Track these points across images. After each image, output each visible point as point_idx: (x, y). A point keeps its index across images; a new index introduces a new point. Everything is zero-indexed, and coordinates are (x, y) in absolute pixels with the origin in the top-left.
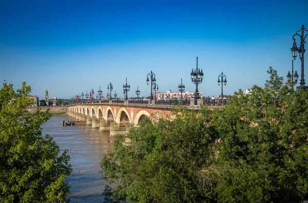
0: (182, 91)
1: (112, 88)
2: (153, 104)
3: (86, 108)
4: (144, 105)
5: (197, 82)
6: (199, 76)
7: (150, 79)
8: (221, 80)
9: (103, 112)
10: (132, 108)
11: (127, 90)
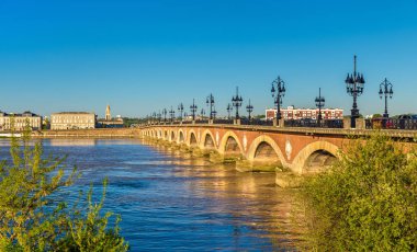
0: (320, 106)
1: (212, 102)
2: (281, 127)
3: (169, 131)
4: (266, 128)
5: (355, 93)
6: (358, 85)
7: (276, 89)
8: (384, 90)
9: (198, 137)
10: (245, 132)
11: (237, 105)
